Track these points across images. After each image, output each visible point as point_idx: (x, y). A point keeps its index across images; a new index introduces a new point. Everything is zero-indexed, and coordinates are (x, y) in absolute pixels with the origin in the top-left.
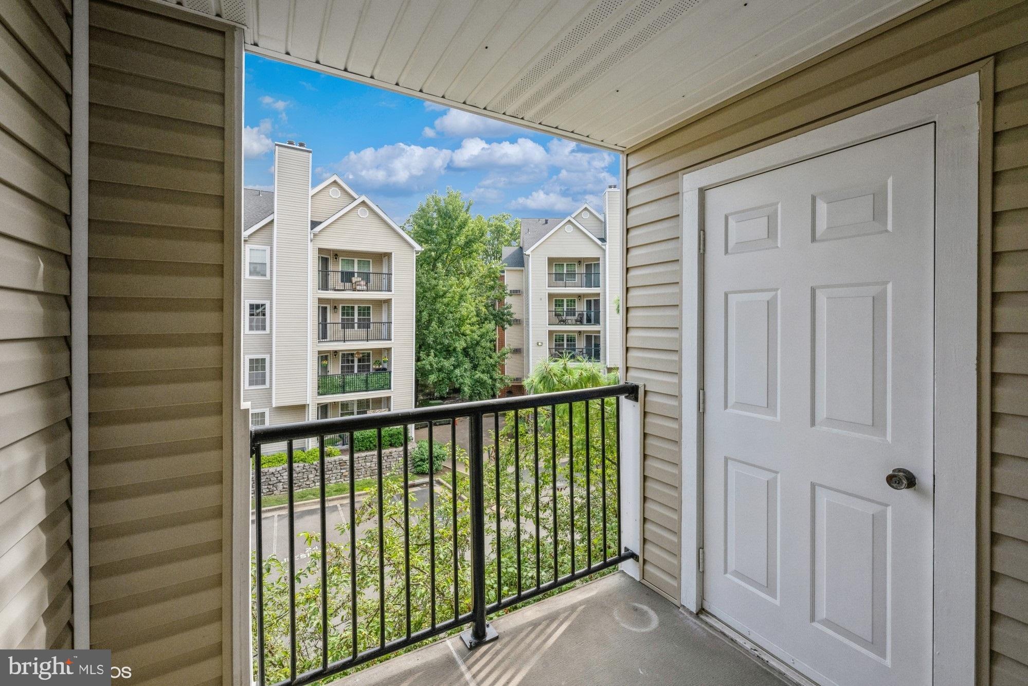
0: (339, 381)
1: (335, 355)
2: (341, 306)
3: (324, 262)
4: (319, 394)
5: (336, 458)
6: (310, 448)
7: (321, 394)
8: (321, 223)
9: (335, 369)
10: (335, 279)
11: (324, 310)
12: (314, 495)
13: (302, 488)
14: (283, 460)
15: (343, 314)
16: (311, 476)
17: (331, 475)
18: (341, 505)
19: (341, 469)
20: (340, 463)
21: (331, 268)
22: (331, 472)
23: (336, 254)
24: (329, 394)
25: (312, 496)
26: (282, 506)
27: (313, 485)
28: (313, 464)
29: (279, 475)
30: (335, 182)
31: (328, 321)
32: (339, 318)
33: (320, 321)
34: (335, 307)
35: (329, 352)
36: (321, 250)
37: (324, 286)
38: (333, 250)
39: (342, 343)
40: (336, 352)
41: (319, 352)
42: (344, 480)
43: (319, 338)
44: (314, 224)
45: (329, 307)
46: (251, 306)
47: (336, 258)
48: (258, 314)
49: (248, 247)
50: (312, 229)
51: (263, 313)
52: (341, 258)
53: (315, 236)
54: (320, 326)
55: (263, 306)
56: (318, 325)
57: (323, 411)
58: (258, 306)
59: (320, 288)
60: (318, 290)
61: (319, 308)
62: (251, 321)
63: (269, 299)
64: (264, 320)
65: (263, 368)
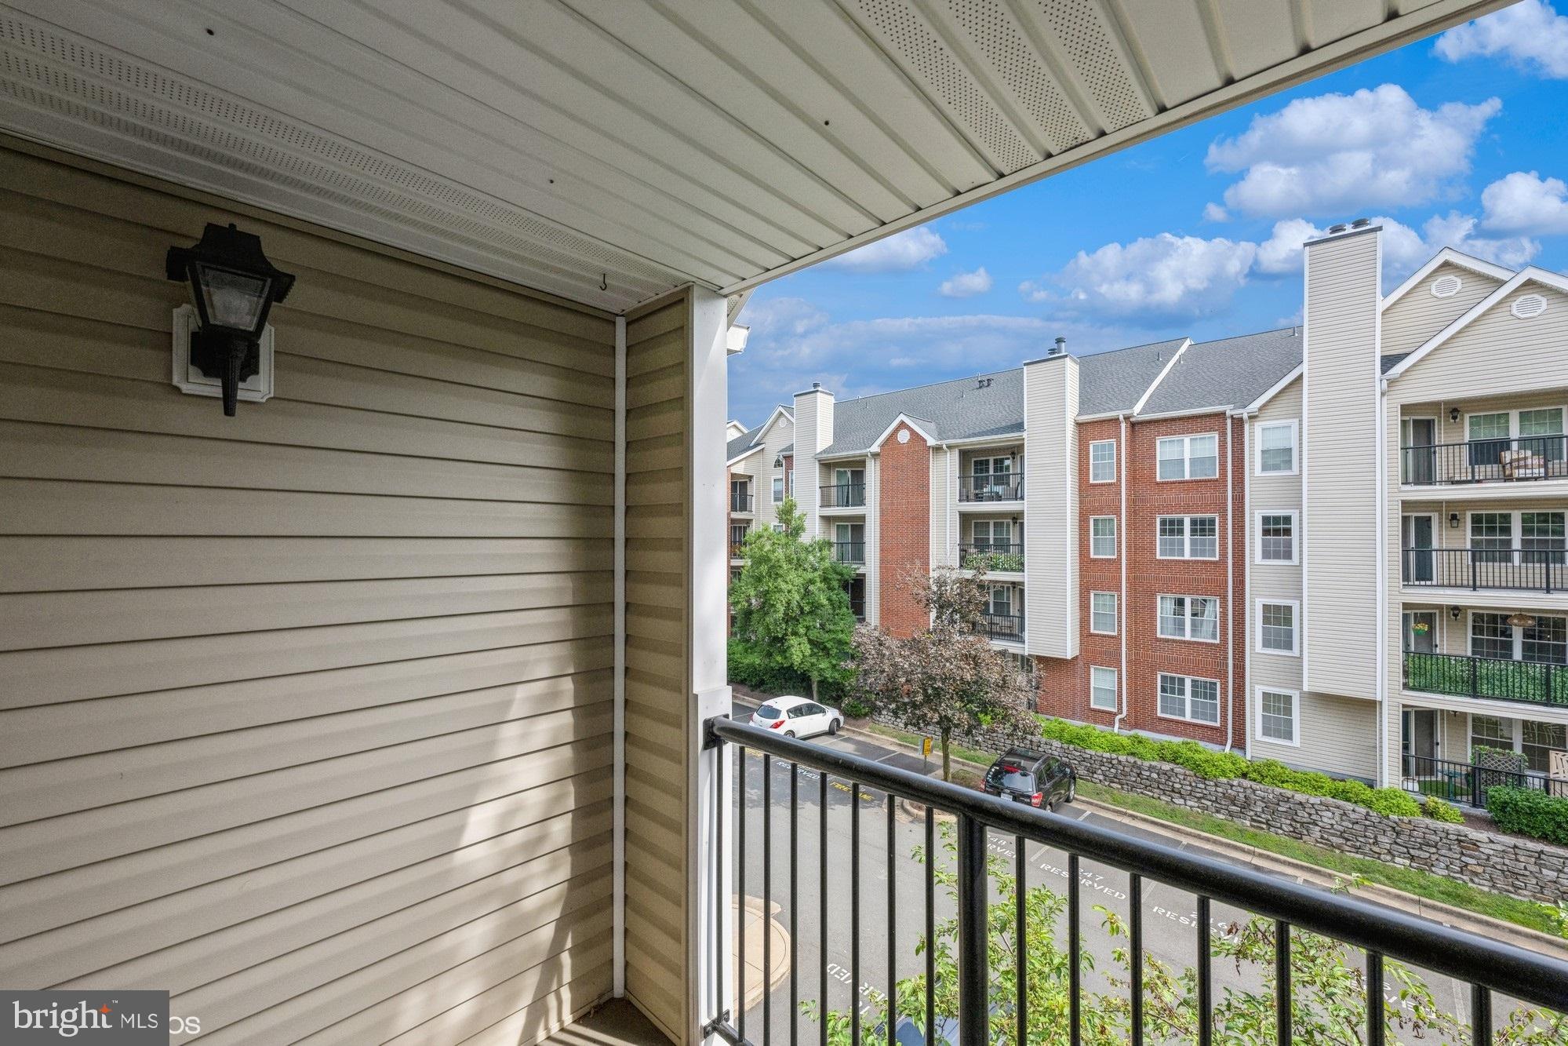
0: (1462, 671)
1: (1456, 615)
2: (1469, 515)
3: (1424, 428)
4: (1406, 686)
5: (1448, 826)
6: (1386, 786)
7: (1413, 689)
8: (1407, 354)
9: (1453, 644)
10: (1451, 457)
11: (1424, 525)
12: (1388, 878)
13: (1365, 854)
14: (1322, 787)
15: (1477, 531)
16: (1381, 838)
17: (1434, 857)
19: (1462, 854)
20: (1460, 841)
21: (1440, 436)
22: (1433, 850)
23: (1454, 410)
24: (1433, 692)
25: (1382, 879)
26: (1316, 867)
27: (1389, 858)
28: (1387, 817)
29: (1313, 811)
31: (1435, 544)
32: (1466, 537)
33: (1413, 544)
34: (1454, 517)
35: (1440, 607)
36: (1406, 409)
37: (1424, 474)
38: (1447, 403)
39: (1468, 592)
40: (1456, 611)
41: (1406, 606)
42: (1472, 881)
43: (1406, 578)
44: (1388, 362)
45: (1435, 517)
46: (1266, 520)
47: (1455, 418)
48: (1277, 532)
49: (1258, 426)
50: (1383, 372)
51: (1288, 532)
52: (1467, 417)
53: (1392, 382)
54: (1412, 556)
55: (1287, 520)
56: (1406, 552)
57: (1422, 723)
58: (1277, 520)
59: (1411, 479)
60: (1406, 483)
61: (1405, 520)
62: (1265, 544)
63: (1299, 507)
64: (1289, 545)
65: (1288, 621)
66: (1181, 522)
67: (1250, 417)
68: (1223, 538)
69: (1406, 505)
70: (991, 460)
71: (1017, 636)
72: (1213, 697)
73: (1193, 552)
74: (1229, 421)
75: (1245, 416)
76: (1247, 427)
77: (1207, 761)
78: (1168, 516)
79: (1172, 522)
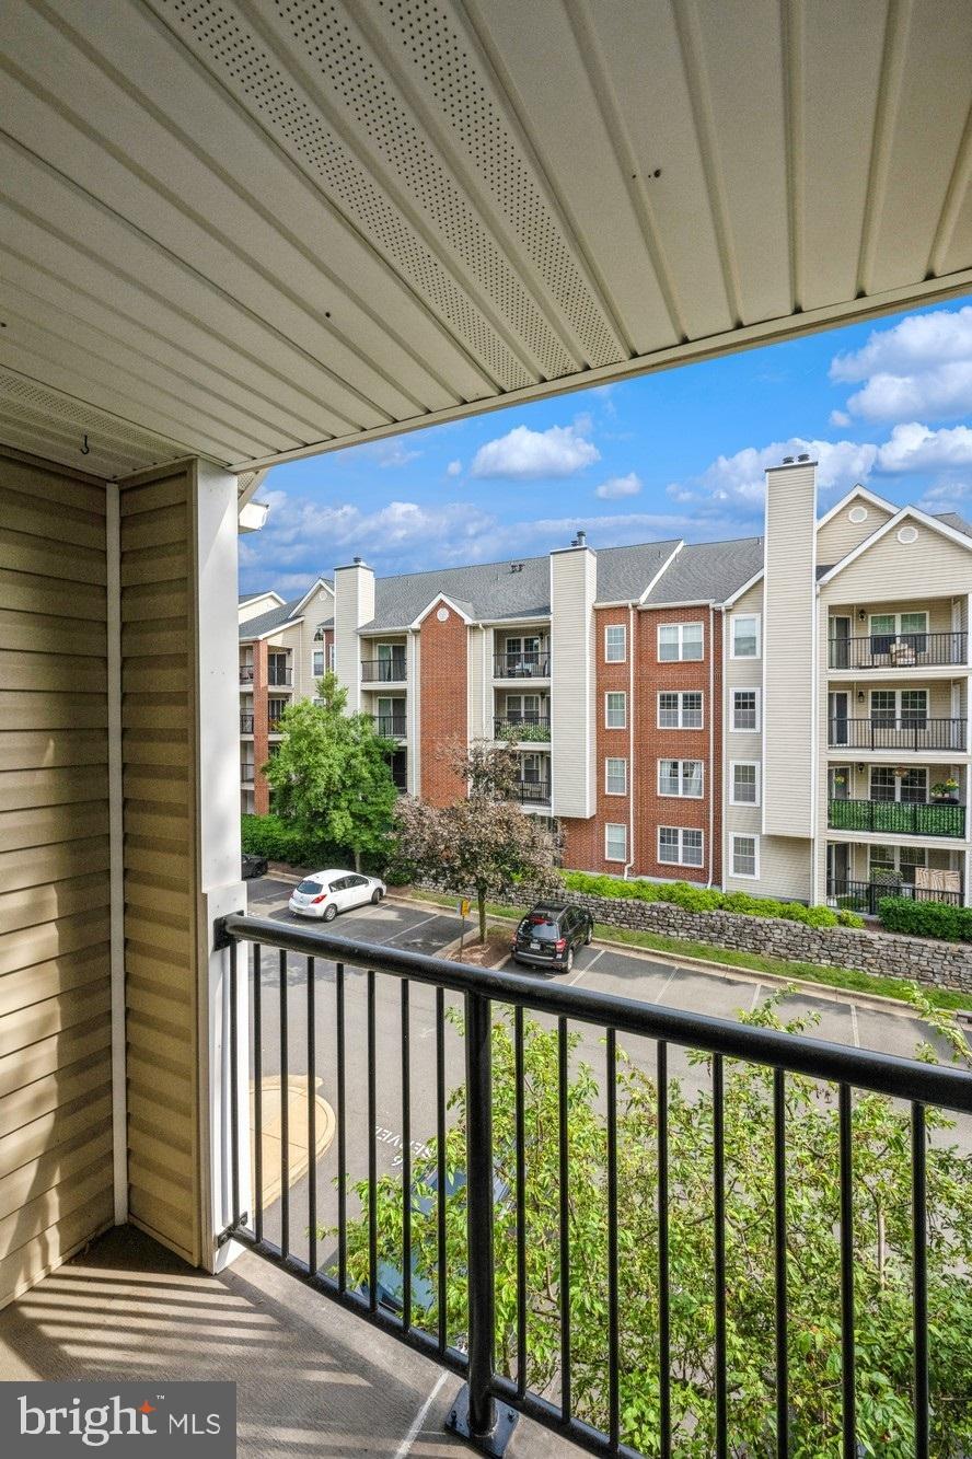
0: (864, 812)
1: (861, 769)
2: (870, 691)
3: (843, 624)
4: (830, 826)
5: (856, 931)
6: (816, 905)
7: (834, 828)
8: (833, 566)
9: (860, 792)
10: (859, 650)
11: (842, 699)
12: (817, 976)
13: (801, 960)
14: (774, 911)
15: (875, 705)
16: (813, 946)
17: (846, 956)
18: (857, 1007)
19: (863, 951)
20: (861, 941)
21: (853, 632)
22: (845, 950)
23: (862, 611)
24: (846, 829)
25: (813, 977)
26: (770, 975)
27: (817, 960)
28: (817, 929)
29: (768, 930)
30: (858, 498)
31: (849, 716)
32: (867, 710)
33: (835, 715)
34: (861, 694)
35: (851, 763)
36: (832, 609)
37: (842, 660)
38: (858, 605)
39: (868, 752)
40: (861, 766)
41: (831, 763)
42: (869, 970)
43: (830, 742)
44: (822, 570)
45: (849, 693)
46: (737, 696)
47: (862, 617)
48: (745, 706)
49: (733, 617)
50: (818, 579)
51: (752, 705)
52: (870, 616)
53: (823, 587)
54: (835, 723)
55: (752, 695)
56: (830, 721)
57: (839, 853)
58: (745, 695)
59: (834, 665)
60: (831, 667)
61: (830, 695)
62: (737, 716)
63: (760, 685)
64: (753, 715)
65: (752, 779)
66: (676, 697)
67: (727, 611)
68: (707, 711)
69: (832, 684)
70: (523, 639)
71: (543, 800)
72: (699, 844)
73: (685, 724)
74: (712, 613)
75: (723, 609)
76: (724, 618)
77: (694, 898)
78: (665, 692)
79: (669, 697)
